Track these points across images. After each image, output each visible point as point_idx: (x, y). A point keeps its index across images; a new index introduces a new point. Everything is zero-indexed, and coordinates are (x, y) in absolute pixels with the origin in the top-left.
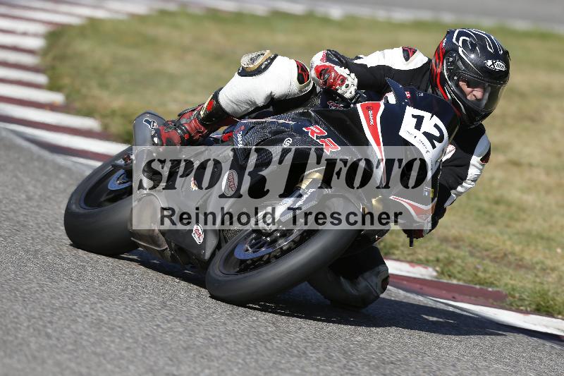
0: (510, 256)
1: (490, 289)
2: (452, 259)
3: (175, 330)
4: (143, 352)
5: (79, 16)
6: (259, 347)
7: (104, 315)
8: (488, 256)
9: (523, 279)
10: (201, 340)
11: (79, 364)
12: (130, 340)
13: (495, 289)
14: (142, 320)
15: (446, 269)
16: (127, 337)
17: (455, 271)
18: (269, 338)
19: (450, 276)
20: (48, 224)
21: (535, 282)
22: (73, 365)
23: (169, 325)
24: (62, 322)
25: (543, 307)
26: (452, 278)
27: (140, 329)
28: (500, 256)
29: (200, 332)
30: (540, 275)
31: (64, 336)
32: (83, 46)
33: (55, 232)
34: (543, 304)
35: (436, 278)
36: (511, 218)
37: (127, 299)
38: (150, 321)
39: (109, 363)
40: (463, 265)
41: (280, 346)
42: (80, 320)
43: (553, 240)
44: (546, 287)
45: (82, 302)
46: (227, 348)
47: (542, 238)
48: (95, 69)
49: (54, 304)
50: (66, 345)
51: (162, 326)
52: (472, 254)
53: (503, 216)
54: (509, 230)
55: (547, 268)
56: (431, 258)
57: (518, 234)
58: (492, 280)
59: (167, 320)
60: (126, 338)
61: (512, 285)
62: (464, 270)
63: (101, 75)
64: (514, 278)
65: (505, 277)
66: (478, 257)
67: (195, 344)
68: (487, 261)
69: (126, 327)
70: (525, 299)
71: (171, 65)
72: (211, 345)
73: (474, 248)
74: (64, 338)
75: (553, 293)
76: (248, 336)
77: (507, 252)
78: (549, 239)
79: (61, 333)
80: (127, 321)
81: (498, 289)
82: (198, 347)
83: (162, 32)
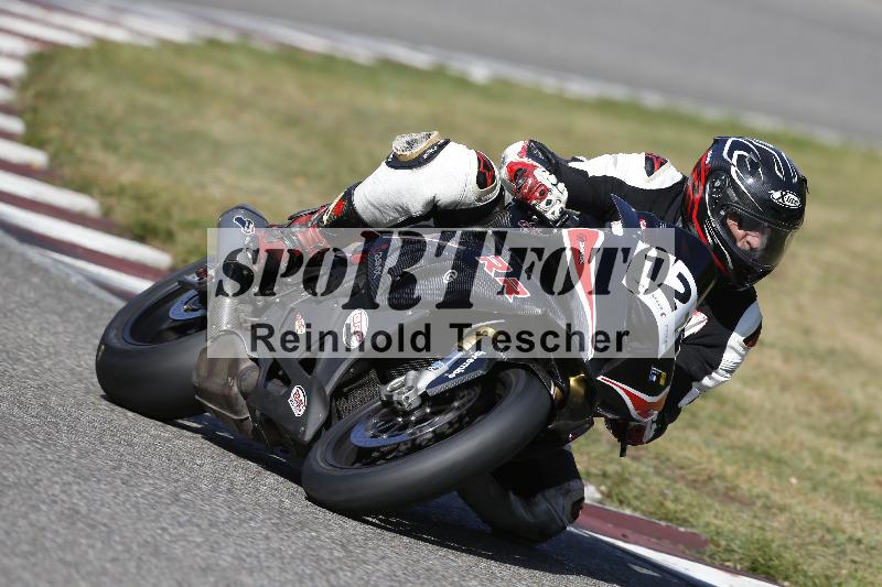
0: (717, 481)
1: (682, 529)
2: (627, 475)
3: (191, 539)
4: (138, 567)
5: (82, 34)
6: (317, 579)
7: (81, 504)
8: (683, 477)
9: (734, 518)
10: (229, 560)
11: (37, 576)
12: (119, 548)
13: (690, 530)
14: (140, 519)
15: (616, 490)
16: (115, 542)
17: (630, 495)
18: (334, 567)
19: (621, 502)
20: (7, 352)
21: (752, 525)
22: (27, 576)
23: (181, 530)
24: (16, 507)
25: (762, 565)
26: (624, 506)
27: (136, 531)
28: (701, 478)
29: (227, 546)
30: (762, 515)
31: (17, 529)
32: (84, 82)
33: (15, 367)
34: (762, 562)
35: (600, 502)
36: (724, 422)
37: (119, 482)
38: (153, 521)
39: (83, 578)
40: (643, 486)
41: (350, 581)
42: (44, 507)
43: (785, 463)
44: (769, 535)
45: (49, 479)
46: (268, 576)
47: (769, 458)
48: (100, 119)
49: (5, 478)
50: (19, 544)
51: (171, 531)
52: (658, 473)
53: (711, 417)
54: (720, 441)
55: (773, 507)
56: (594, 470)
57: (732, 447)
58: (685, 515)
59: (179, 522)
60: (114, 544)
61: (717, 527)
62: (644, 495)
63: (108, 130)
64: (720, 515)
65: (707, 513)
66: (667, 478)
67: (218, 565)
68: (680, 485)
69: (114, 527)
70: (733, 551)
71: (217, 125)
72: (244, 568)
73: (662, 462)
74: (17, 532)
75: (779, 546)
76: (302, 560)
77: (713, 474)
78: (779, 461)
79: (14, 524)
80: (118, 517)
81: (693, 530)
82: (224, 569)
83: (207, 73)
